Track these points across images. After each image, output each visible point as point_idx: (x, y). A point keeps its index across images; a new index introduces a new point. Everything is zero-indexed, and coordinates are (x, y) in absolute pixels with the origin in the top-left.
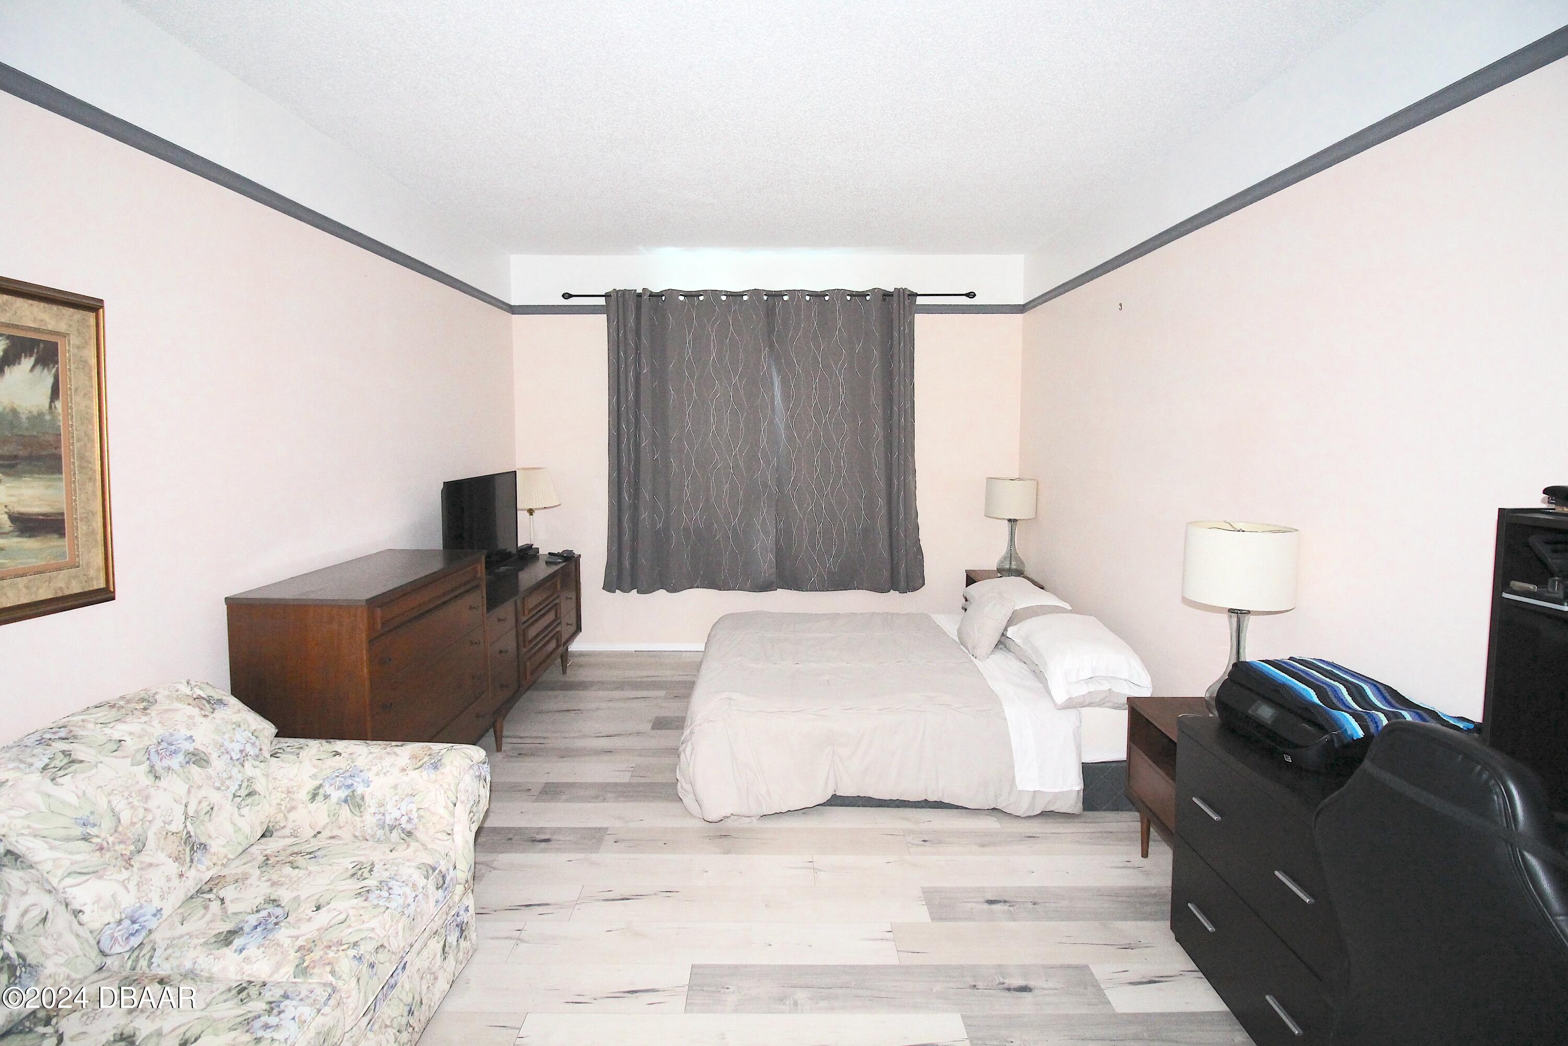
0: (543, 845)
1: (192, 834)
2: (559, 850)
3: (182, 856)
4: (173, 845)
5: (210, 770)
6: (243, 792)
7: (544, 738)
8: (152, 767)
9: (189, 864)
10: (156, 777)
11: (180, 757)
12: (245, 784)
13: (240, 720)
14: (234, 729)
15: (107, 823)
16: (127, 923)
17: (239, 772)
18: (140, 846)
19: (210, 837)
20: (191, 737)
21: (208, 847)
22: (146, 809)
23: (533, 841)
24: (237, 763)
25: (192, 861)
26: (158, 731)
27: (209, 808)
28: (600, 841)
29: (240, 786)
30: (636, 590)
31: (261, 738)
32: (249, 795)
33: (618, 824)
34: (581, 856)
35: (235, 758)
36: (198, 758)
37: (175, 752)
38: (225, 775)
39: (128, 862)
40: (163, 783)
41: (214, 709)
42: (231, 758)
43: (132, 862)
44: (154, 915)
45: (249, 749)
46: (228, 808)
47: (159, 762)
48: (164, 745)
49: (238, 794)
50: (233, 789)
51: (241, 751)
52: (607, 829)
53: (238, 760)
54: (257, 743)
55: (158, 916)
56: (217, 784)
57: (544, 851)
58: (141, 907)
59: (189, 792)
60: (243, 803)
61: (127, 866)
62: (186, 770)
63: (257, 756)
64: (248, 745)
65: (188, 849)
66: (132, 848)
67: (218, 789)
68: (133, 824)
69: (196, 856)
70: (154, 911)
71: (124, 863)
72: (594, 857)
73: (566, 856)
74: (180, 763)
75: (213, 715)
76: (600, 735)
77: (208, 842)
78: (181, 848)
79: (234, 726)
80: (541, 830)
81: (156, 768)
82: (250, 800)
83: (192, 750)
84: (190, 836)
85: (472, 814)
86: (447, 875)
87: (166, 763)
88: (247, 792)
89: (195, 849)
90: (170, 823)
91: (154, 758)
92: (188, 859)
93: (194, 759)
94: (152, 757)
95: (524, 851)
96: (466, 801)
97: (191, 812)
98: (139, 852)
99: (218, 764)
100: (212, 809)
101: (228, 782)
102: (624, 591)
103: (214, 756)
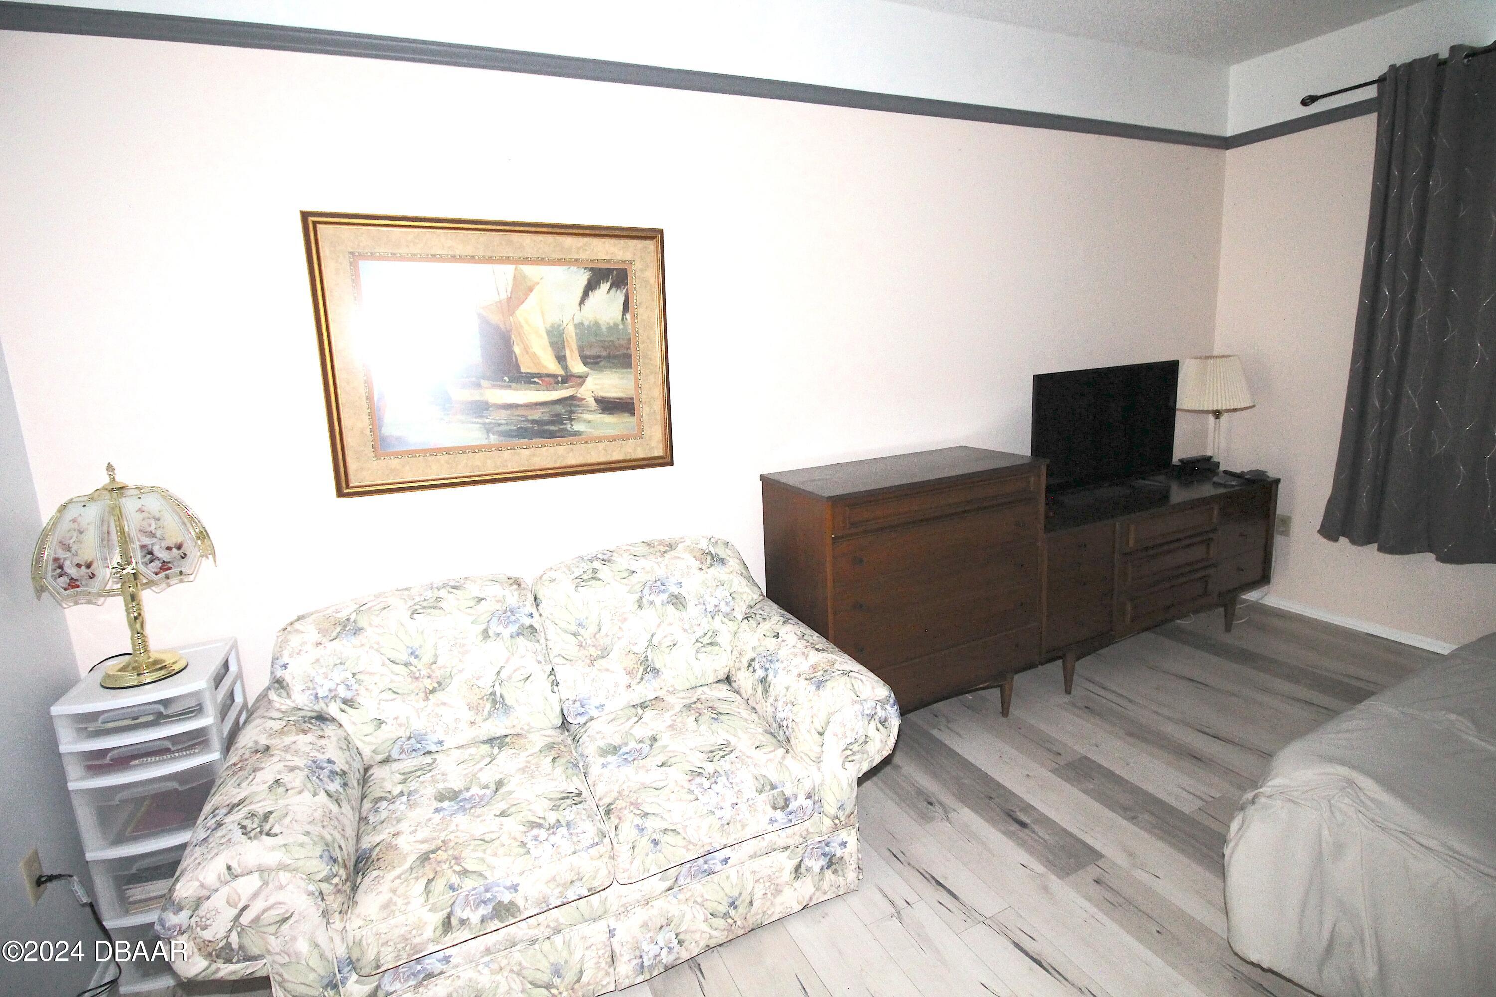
0: (1014, 827)
1: (650, 658)
2: (1022, 844)
3: (635, 672)
4: (630, 662)
5: (684, 613)
6: (706, 640)
7: (1131, 701)
8: (641, 598)
9: (638, 681)
10: (639, 606)
11: (664, 597)
12: (710, 634)
13: (726, 579)
14: (717, 586)
15: (593, 629)
16: (578, 704)
17: (708, 622)
18: (605, 654)
19: (665, 666)
20: (681, 583)
21: (660, 673)
22: (620, 628)
23: (1010, 815)
24: (709, 615)
25: (642, 679)
26: (660, 572)
27: (672, 644)
28: (1079, 866)
29: (705, 634)
30: (1376, 545)
31: (737, 601)
32: (710, 644)
33: (1121, 860)
34: (1040, 869)
35: (708, 610)
36: (677, 601)
37: (663, 591)
38: (695, 622)
39: (593, 661)
40: (641, 612)
41: (711, 565)
42: (705, 610)
43: (595, 663)
44: (597, 708)
45: (723, 606)
46: (686, 648)
47: (648, 596)
48: (659, 583)
49: (700, 640)
50: (698, 635)
51: (715, 606)
52: (1100, 856)
53: (710, 612)
54: (732, 603)
55: (600, 710)
56: (687, 627)
57: (1009, 834)
58: (589, 698)
59: (659, 626)
60: (703, 649)
61: (591, 664)
62: (664, 608)
63: (727, 614)
64: (723, 603)
65: (641, 669)
66: (600, 653)
67: (685, 630)
68: (607, 635)
69: (647, 677)
70: (598, 705)
71: (589, 661)
72: (1054, 882)
73: (1022, 856)
74: (663, 601)
75: (707, 570)
76: (1207, 730)
77: (662, 669)
78: (636, 666)
79: (719, 584)
80: (1028, 808)
81: (643, 599)
82: (709, 648)
83: (676, 593)
84: (647, 660)
85: (849, 752)
86: (792, 800)
87: (652, 597)
88: (709, 641)
89: (648, 670)
90: (635, 644)
91: (646, 591)
92: (639, 676)
93: (674, 601)
94: (645, 591)
95: (991, 820)
96: (840, 736)
97: (655, 641)
98: (603, 657)
99: (693, 610)
100: (674, 645)
101: (696, 628)
102: (1354, 542)
103: (690, 605)
